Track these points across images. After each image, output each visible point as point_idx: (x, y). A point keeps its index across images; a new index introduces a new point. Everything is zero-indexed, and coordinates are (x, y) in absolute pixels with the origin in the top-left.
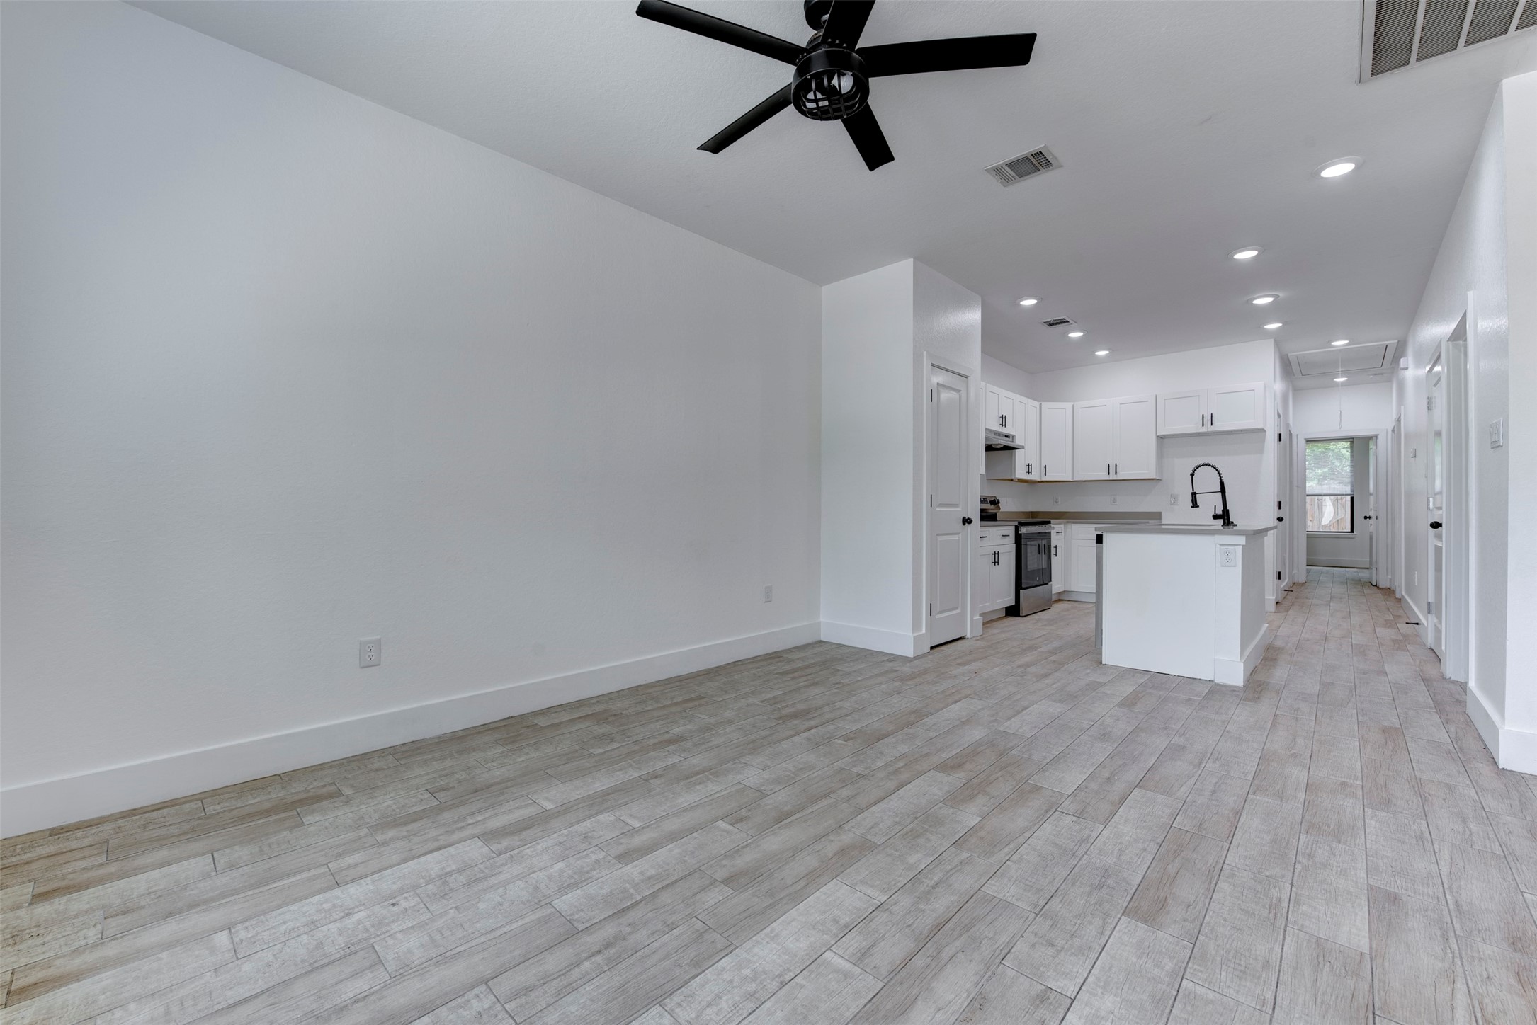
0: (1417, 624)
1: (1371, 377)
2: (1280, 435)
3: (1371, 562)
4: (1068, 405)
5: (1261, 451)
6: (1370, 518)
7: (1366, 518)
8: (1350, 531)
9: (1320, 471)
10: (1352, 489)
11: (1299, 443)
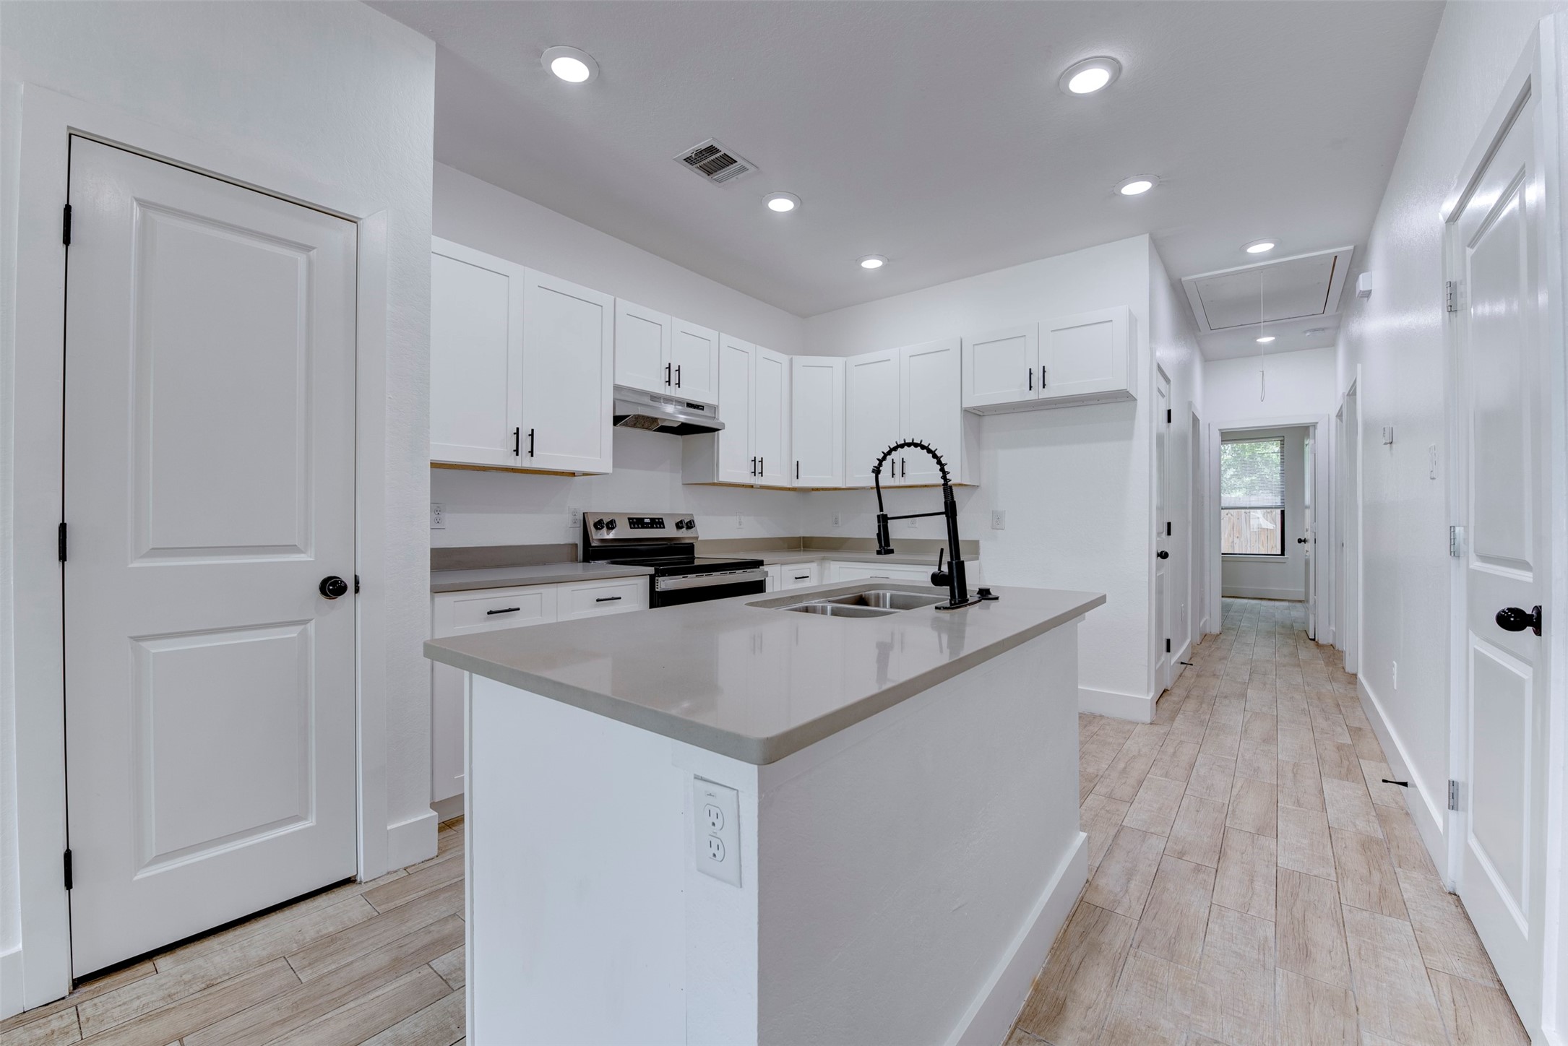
0: (1405, 784)
1: (1308, 334)
2: (1169, 412)
3: (1307, 593)
4: (837, 362)
5: (1128, 435)
6: (1305, 541)
7: (1300, 541)
8: (1280, 553)
9: (1248, 479)
10: (1283, 501)
11: (1210, 438)
